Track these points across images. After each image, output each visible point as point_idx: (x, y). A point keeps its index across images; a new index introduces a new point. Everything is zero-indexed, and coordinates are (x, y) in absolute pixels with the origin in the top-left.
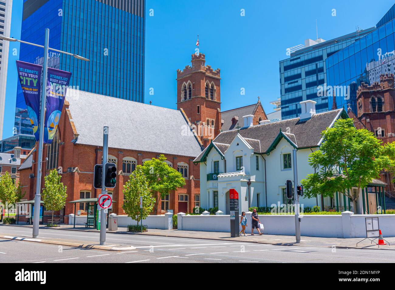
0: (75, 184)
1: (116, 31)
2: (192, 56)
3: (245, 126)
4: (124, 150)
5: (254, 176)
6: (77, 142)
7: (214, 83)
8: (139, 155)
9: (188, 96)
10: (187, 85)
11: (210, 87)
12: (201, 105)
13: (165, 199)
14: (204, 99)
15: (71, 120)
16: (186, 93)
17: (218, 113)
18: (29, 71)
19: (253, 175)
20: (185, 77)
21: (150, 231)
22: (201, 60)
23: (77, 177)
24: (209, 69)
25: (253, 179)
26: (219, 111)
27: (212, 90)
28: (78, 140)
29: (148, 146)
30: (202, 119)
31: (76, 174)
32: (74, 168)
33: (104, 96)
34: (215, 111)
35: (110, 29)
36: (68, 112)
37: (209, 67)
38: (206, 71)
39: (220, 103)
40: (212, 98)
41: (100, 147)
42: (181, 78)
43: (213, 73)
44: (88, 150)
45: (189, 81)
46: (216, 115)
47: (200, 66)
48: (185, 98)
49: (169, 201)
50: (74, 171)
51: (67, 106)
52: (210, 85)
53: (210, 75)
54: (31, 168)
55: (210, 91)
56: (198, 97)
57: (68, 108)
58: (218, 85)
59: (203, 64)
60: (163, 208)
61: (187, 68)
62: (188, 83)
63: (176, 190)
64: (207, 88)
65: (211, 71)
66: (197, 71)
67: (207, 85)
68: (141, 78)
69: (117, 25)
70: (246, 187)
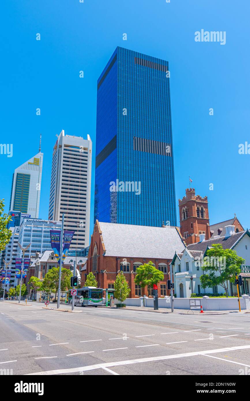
0: (104, 279)
1: (154, 169)
2: (186, 190)
3: (200, 241)
4: (134, 258)
5: (196, 275)
6: (105, 255)
7: (203, 207)
8: (144, 260)
9: (186, 216)
10: (185, 209)
11: (200, 210)
12: (193, 223)
13: (163, 288)
14: (196, 218)
15: (102, 242)
16: (184, 214)
17: (207, 227)
18: (55, 234)
19: (194, 274)
20: (183, 204)
21: (127, 307)
22: (192, 193)
23: (105, 275)
24: (199, 197)
25: (194, 276)
26: (208, 225)
27: (202, 212)
28: (106, 254)
29: (150, 254)
30: (195, 232)
31: (105, 274)
32: (104, 270)
33: (124, 225)
34: (205, 226)
35: (149, 168)
36: (101, 237)
37: (199, 196)
38: (196, 199)
39: (209, 220)
40: (202, 217)
41: (118, 257)
42: (181, 205)
43: (202, 200)
44: (112, 259)
45: (186, 207)
46: (206, 228)
47: (191, 196)
48: (185, 218)
49: (166, 289)
50: (104, 272)
51: (101, 234)
52: (200, 208)
53: (200, 201)
54: (86, 270)
55: (201, 212)
56: (191, 218)
57: (101, 235)
58: (206, 208)
59: (193, 195)
60: (162, 294)
61: (184, 198)
62: (185, 208)
63: (158, 282)
64: (198, 211)
65: (200, 199)
66: (189, 200)
67: (198, 208)
68: (173, 198)
69: (153, 165)
70: (190, 282)
